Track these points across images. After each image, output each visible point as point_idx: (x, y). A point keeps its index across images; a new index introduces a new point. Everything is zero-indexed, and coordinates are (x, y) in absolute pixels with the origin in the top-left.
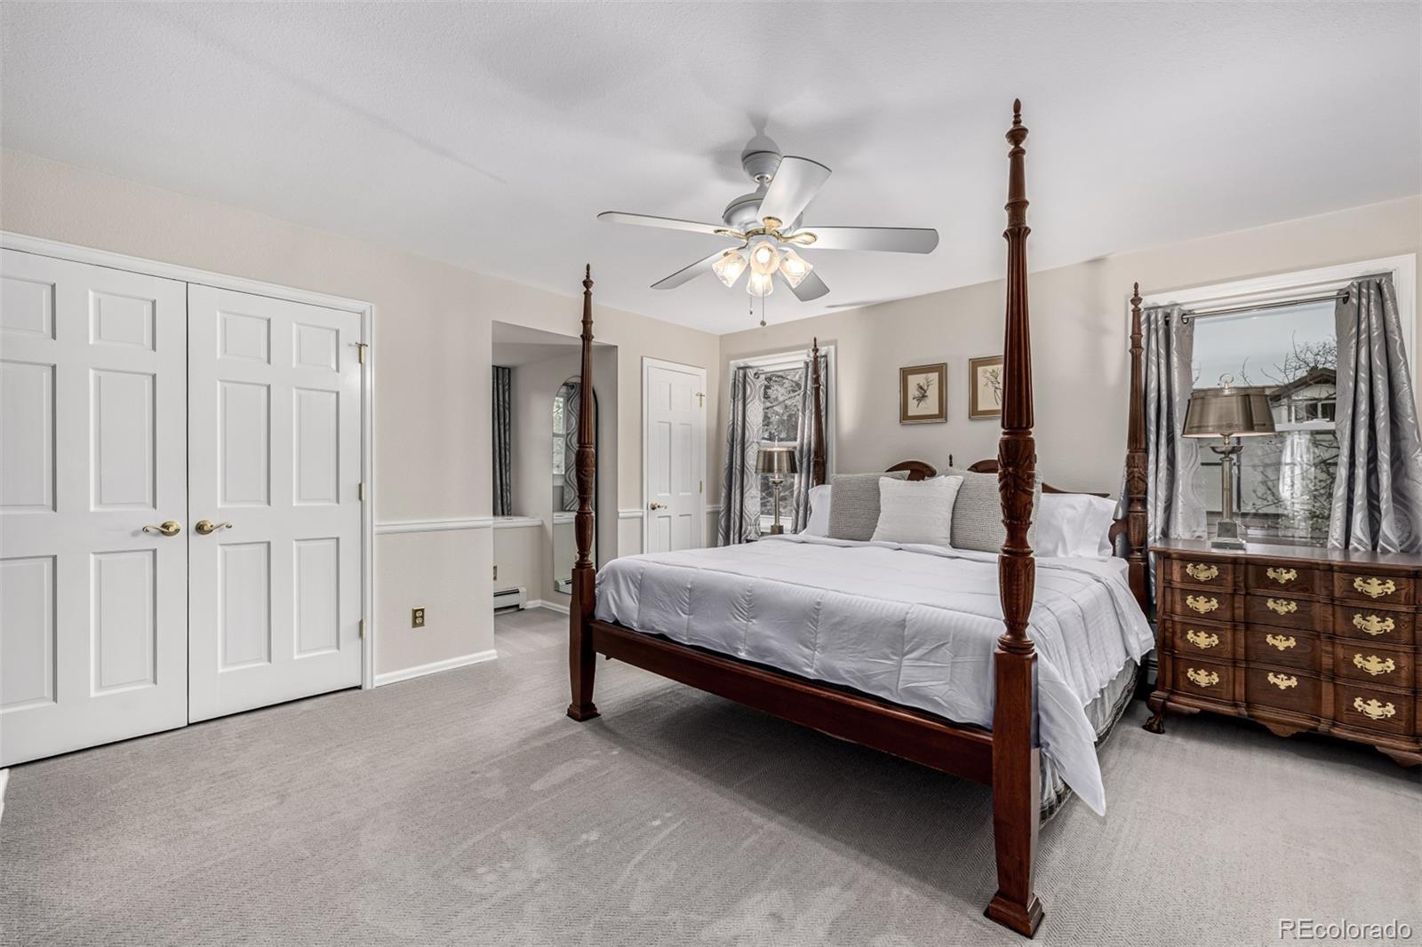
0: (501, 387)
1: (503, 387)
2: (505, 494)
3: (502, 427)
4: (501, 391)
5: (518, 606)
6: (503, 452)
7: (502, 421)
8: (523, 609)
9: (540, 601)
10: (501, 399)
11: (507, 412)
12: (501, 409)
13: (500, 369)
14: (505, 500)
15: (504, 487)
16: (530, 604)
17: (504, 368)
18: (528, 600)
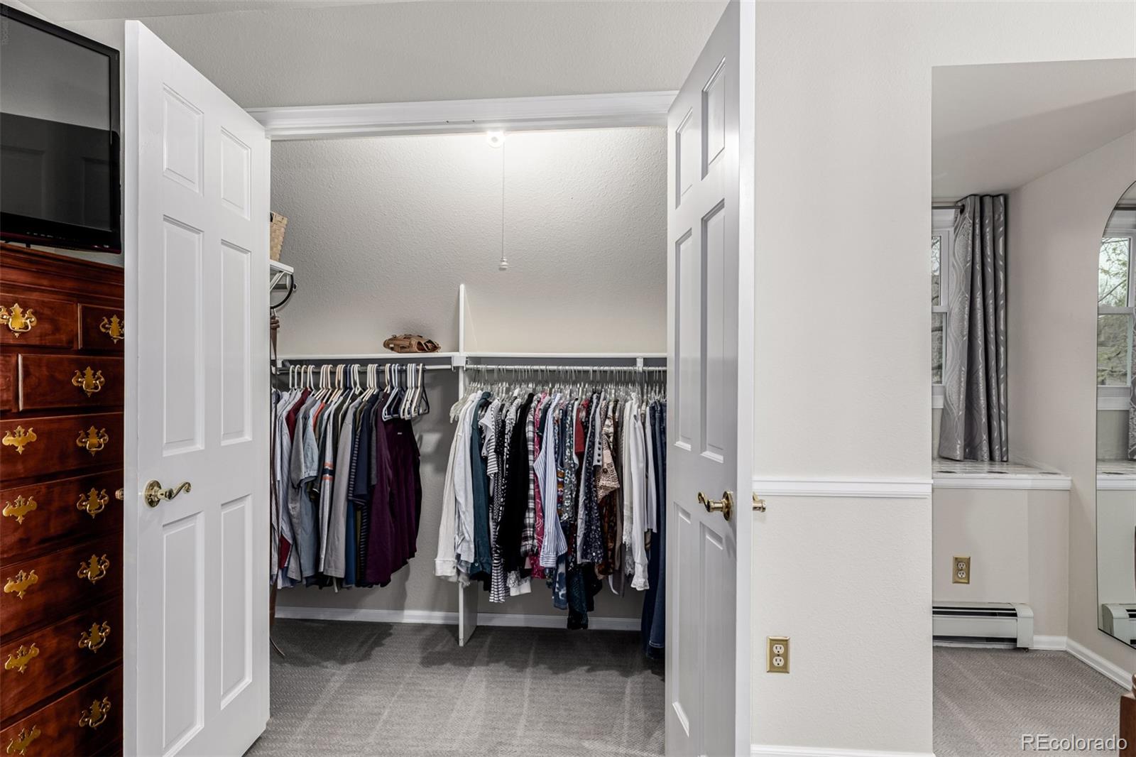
0: (988, 230)
1: (994, 230)
2: (995, 423)
3: (991, 302)
4: (988, 237)
5: (1014, 640)
6: (992, 347)
7: (990, 292)
8: (1025, 650)
9: (1064, 639)
10: (989, 251)
11: (1001, 275)
12: (990, 270)
13: (988, 201)
14: (996, 434)
15: (995, 411)
16: (1043, 642)
17: (994, 197)
18: (1037, 632)
